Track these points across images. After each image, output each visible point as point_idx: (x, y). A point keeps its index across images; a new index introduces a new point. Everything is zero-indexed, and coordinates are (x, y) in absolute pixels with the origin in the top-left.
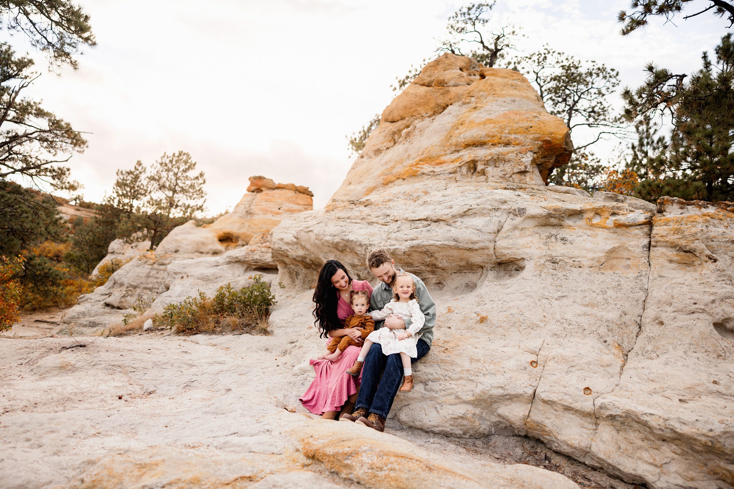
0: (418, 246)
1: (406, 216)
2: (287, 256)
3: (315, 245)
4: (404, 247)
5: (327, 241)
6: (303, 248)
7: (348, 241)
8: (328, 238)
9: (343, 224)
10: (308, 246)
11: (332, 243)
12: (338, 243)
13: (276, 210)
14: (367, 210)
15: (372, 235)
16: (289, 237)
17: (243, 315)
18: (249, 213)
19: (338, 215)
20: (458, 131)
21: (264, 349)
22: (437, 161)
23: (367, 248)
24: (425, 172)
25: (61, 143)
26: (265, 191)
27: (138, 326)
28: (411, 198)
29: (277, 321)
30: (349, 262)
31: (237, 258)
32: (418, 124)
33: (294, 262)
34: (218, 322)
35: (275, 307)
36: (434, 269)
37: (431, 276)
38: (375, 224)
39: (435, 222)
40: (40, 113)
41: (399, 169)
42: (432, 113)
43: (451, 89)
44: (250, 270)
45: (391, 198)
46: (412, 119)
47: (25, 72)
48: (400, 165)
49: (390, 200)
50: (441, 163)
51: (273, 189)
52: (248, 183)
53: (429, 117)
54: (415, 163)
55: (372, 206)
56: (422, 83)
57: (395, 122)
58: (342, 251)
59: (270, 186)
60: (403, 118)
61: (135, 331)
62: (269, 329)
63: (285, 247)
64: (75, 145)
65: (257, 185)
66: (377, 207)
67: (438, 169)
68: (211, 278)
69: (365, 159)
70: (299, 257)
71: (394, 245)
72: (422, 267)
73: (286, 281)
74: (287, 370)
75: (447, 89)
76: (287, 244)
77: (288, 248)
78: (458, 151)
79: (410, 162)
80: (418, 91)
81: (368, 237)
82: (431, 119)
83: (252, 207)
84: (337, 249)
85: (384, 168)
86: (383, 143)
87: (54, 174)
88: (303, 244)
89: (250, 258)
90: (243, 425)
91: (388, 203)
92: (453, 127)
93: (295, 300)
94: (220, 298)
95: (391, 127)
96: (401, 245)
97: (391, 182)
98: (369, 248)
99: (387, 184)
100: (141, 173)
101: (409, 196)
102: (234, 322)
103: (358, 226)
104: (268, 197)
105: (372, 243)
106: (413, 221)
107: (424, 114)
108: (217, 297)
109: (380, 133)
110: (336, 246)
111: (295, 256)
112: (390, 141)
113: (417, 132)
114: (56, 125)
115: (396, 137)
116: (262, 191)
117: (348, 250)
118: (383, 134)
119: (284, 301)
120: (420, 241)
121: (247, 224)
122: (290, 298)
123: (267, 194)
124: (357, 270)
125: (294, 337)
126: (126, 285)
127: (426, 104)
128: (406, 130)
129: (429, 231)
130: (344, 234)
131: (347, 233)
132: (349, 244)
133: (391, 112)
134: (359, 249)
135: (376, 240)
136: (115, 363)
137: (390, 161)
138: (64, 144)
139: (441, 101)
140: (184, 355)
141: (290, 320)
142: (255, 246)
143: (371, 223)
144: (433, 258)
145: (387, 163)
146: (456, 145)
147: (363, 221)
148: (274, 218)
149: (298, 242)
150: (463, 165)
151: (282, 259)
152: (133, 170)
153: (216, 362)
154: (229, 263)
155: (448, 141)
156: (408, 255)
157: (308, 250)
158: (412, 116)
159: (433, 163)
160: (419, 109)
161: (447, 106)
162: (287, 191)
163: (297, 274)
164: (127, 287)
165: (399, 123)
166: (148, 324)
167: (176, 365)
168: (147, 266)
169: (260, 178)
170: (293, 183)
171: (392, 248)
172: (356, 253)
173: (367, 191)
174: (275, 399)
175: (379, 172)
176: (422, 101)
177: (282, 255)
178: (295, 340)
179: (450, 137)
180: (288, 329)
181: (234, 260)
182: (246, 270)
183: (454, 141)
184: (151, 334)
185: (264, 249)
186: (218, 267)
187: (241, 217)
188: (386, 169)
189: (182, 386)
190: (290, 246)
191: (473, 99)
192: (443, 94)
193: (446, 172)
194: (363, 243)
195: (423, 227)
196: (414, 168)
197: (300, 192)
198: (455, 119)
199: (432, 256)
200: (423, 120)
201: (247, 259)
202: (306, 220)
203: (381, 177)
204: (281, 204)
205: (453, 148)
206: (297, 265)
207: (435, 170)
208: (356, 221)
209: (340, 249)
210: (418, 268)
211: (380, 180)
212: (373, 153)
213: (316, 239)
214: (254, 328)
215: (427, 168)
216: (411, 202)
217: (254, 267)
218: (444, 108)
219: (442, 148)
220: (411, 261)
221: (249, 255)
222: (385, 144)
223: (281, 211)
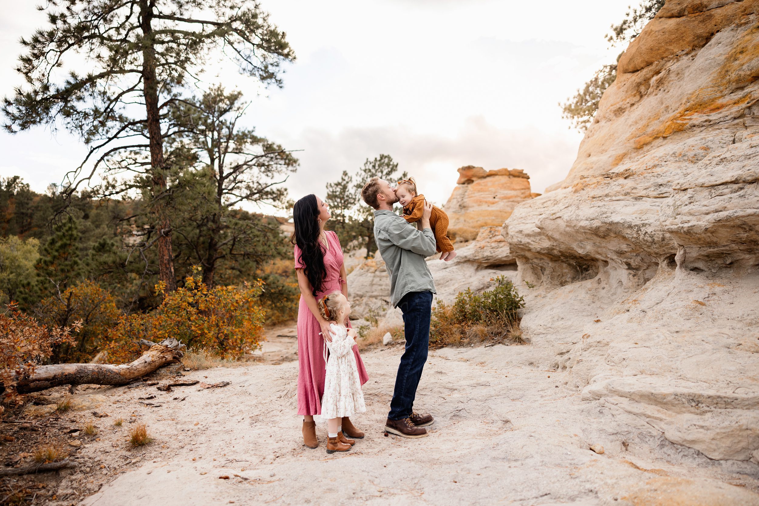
0: (728, 219)
1: (701, 181)
2: (530, 250)
3: (566, 234)
4: (705, 222)
5: (584, 228)
6: (550, 238)
7: (611, 224)
8: (583, 223)
9: (601, 204)
10: (557, 236)
11: (591, 229)
12: (598, 228)
13: (491, 199)
14: (629, 183)
15: (642, 212)
16: (530, 227)
17: (491, 323)
18: (463, 207)
19: (592, 194)
20: (737, 62)
21: (527, 364)
22: (712, 107)
23: (639, 230)
24: (696, 123)
25: (275, 165)
26: (477, 181)
27: (376, 341)
28: (686, 158)
29: (533, 327)
30: (614, 249)
31: (466, 257)
32: (674, 66)
33: (538, 256)
34: (463, 333)
35: (524, 310)
36: (753, 247)
37: (747, 256)
38: (644, 199)
39: (751, 183)
40: (255, 140)
41: (656, 126)
42: (690, 48)
43: (713, 12)
44: (481, 269)
45: (656, 163)
46: (662, 62)
47: (237, 104)
48: (656, 122)
49: (655, 166)
50: (718, 108)
51: (484, 177)
52: (458, 175)
53: (687, 54)
54: (679, 115)
55: (635, 176)
56: (669, 14)
57: (638, 71)
58: (604, 237)
59: (481, 175)
60: (649, 64)
61: (375, 346)
62: (524, 337)
63: (525, 240)
64: (288, 165)
65: (466, 176)
66: (642, 177)
67: (714, 117)
68: (442, 282)
69: (602, 123)
70: (543, 249)
71: (689, 221)
72: (733, 245)
73: (530, 278)
74: (571, 393)
75: (708, 13)
76: (528, 235)
77: (529, 241)
78: (742, 88)
79: (671, 115)
80: (666, 26)
81: (638, 216)
82: (690, 56)
83: (465, 200)
84: (597, 235)
85: (634, 128)
86: (625, 100)
87: (274, 195)
88: (550, 233)
89: (479, 256)
90: (554, 483)
91: (654, 170)
92: (728, 59)
93: (547, 299)
94: (461, 304)
95: (634, 78)
96: (699, 220)
97: (646, 144)
98: (642, 229)
99: (641, 147)
100: (347, 182)
101: (681, 157)
102: (482, 331)
103: (622, 203)
104: (481, 187)
105: (646, 222)
106: (713, 186)
107: (679, 53)
108: (457, 304)
109: (619, 88)
110: (595, 232)
111: (539, 249)
112: (635, 96)
113: (673, 76)
114: (269, 149)
115: (642, 89)
116: (473, 181)
117: (613, 235)
118: (624, 88)
119: (533, 302)
120: (731, 211)
121: (462, 219)
122: (539, 297)
123: (479, 184)
124: (625, 258)
125: (562, 347)
126: (353, 295)
127: (681, 38)
128: (655, 78)
129: (741, 197)
130: (604, 216)
131: (609, 214)
132: (613, 227)
133: (631, 59)
134: (628, 232)
135: (651, 218)
136: (371, 392)
137: (641, 119)
138: (279, 166)
139: (701, 30)
140: (440, 376)
141: (549, 325)
142: (484, 242)
143: (639, 198)
144: (752, 233)
145: (636, 123)
146: (738, 81)
147: (627, 197)
148: (490, 209)
149: (542, 231)
150: (754, 104)
151: (523, 253)
152: (340, 181)
153: (479, 384)
154: (458, 263)
155: (723, 78)
156: (712, 233)
157: (556, 240)
158: (662, 58)
159: (705, 110)
160: (671, 48)
161: (713, 34)
162: (500, 177)
163: (543, 269)
164: (354, 297)
165: (644, 71)
166: (387, 338)
167: (436, 390)
168: (369, 274)
169: (469, 168)
170: (505, 167)
171: (686, 225)
172: (624, 238)
173: (616, 160)
174: (577, 438)
175: (628, 135)
176: (673, 36)
177: (522, 249)
178: (564, 351)
179: (725, 71)
180: (549, 336)
181: (462, 260)
182: (477, 270)
183: (733, 76)
184: (393, 349)
185: (494, 245)
186: (447, 270)
187: (454, 212)
188: (638, 129)
189: (449, 416)
190: (532, 238)
191: (752, 17)
192: (703, 21)
193: (727, 118)
194: (633, 224)
195: (731, 192)
196: (678, 122)
197: (515, 176)
198: (729, 49)
199: (751, 230)
200: (678, 61)
201: (477, 258)
202: (545, 205)
203: (632, 141)
204: (495, 193)
205: (734, 86)
206: (541, 259)
207: (710, 118)
208: (618, 198)
209: (602, 234)
210: (727, 248)
211: (632, 144)
212: (612, 115)
213: (567, 226)
214: (505, 337)
215: (697, 118)
216: (686, 164)
217: (486, 265)
218: (708, 39)
219: (717, 88)
220: (715, 240)
221: (478, 252)
222: (628, 100)
223: (496, 200)
